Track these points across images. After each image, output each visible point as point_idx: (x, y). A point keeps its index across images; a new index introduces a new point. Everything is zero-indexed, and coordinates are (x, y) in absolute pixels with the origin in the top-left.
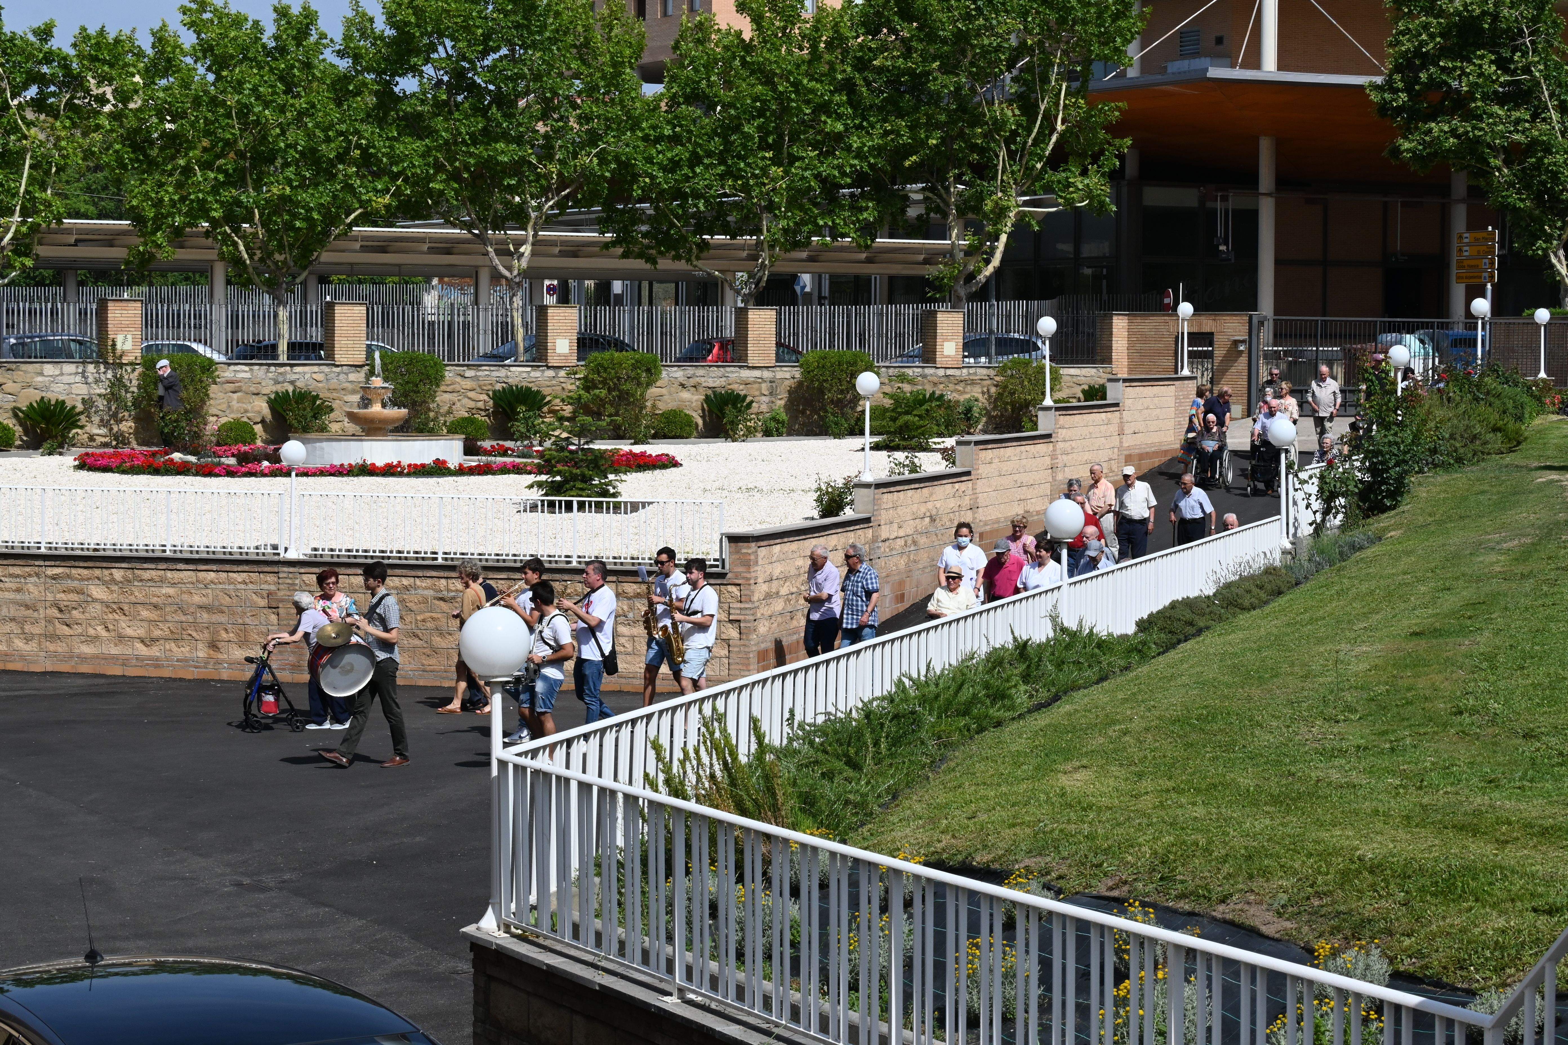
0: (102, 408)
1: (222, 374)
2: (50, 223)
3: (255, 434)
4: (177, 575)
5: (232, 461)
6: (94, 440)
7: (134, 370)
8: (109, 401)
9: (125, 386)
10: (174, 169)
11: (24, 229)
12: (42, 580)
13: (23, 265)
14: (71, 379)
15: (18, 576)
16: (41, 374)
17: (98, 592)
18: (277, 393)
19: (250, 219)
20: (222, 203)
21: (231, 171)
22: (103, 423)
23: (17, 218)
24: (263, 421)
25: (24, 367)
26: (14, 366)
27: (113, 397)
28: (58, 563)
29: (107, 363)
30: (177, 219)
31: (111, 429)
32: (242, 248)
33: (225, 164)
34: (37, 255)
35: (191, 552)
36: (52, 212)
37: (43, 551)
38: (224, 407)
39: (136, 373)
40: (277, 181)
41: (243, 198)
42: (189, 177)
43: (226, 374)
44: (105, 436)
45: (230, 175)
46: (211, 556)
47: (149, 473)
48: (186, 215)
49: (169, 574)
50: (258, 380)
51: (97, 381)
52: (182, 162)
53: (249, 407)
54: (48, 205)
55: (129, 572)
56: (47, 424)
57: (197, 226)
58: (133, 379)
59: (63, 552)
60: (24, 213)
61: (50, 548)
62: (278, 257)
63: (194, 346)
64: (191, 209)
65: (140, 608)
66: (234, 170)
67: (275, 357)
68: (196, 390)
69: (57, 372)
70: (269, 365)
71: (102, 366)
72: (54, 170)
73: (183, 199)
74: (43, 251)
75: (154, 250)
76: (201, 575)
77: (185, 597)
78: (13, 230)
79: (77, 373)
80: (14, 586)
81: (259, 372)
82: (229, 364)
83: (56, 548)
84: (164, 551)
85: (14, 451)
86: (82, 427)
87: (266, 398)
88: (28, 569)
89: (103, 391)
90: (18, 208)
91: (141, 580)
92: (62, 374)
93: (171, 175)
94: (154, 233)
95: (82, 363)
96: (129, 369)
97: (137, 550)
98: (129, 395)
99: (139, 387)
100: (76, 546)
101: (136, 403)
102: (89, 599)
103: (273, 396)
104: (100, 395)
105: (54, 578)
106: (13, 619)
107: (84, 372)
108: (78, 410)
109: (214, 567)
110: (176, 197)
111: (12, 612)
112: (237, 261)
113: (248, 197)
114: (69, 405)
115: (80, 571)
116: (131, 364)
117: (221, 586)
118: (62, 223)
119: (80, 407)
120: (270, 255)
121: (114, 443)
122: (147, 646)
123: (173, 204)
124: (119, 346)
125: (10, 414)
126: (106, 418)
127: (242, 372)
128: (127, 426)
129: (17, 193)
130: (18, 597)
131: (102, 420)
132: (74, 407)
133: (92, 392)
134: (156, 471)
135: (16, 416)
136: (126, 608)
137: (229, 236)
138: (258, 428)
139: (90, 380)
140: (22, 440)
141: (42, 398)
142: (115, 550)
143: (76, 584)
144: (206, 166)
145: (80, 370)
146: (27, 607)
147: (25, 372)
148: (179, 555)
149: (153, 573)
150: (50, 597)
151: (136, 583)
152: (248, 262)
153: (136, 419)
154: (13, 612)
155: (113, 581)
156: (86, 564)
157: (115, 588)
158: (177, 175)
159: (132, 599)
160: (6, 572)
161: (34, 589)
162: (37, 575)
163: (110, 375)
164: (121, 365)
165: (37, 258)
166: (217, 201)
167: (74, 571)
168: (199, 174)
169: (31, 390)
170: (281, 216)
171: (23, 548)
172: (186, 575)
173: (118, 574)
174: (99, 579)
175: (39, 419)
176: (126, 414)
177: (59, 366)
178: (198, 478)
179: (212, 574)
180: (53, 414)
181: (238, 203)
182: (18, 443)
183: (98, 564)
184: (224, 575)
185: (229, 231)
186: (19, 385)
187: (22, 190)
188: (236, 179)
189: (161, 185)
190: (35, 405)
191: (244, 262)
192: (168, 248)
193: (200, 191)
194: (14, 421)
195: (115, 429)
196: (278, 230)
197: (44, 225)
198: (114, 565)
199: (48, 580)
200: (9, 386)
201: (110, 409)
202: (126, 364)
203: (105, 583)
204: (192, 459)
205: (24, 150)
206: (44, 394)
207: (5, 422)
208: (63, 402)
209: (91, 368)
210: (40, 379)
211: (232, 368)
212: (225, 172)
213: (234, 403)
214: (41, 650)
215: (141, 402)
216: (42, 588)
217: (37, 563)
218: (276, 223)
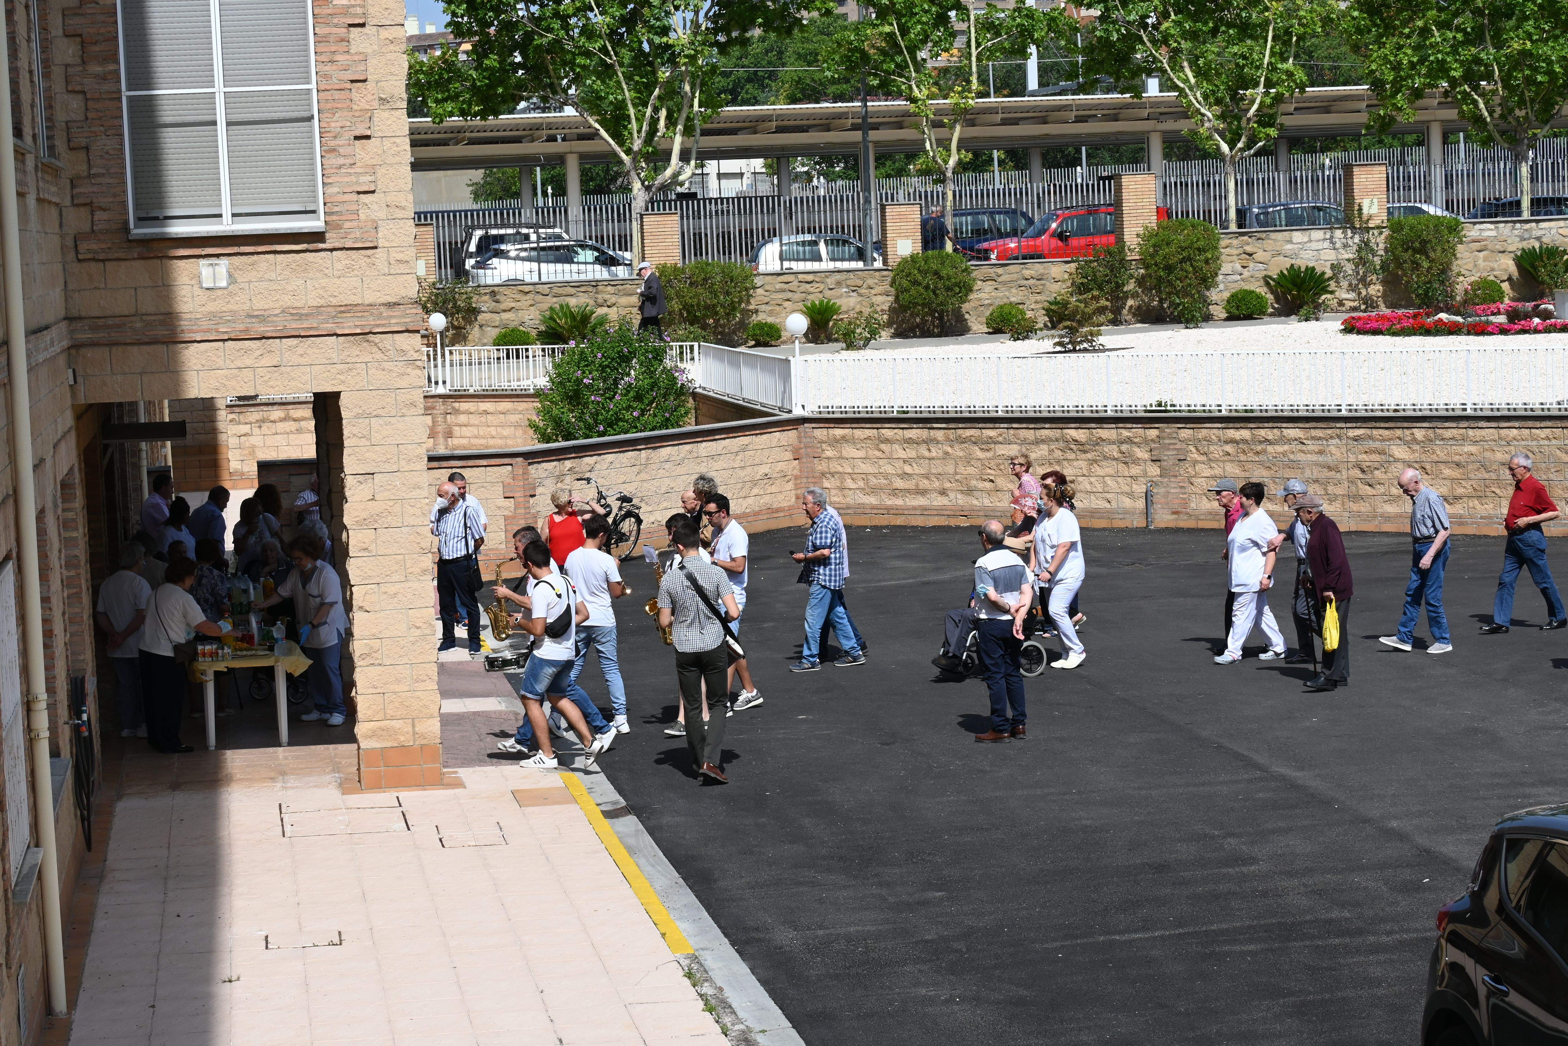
0: (1350, 272)
1: (1468, 234)
2: (1293, 92)
3: (1503, 292)
4: (1478, 432)
5: (1502, 319)
6: (1343, 305)
7: (1381, 233)
8: (1357, 266)
9: (1372, 250)
10: (1412, 32)
11: (1268, 101)
12: (1344, 442)
13: (1268, 135)
14: (1320, 245)
15: (1320, 439)
16: (1290, 242)
17: (1399, 452)
18: (1523, 250)
19: (1489, 76)
20: (1462, 63)
21: (1469, 30)
22: (1352, 288)
23: (1261, 89)
24: (1510, 279)
25: (1273, 236)
26: (1264, 235)
27: (1361, 261)
28: (1359, 425)
29: (1355, 228)
30: (1417, 81)
31: (1360, 293)
32: (1482, 106)
33: (1463, 23)
34: (1281, 125)
35: (1492, 410)
36: (1295, 81)
37: (1344, 413)
38: (1470, 266)
39: (1383, 237)
40: (1517, 36)
41: (1483, 55)
42: (1427, 38)
43: (1471, 234)
44: (1354, 301)
45: (1468, 33)
46: (1512, 413)
47: (1421, 334)
48: (1426, 76)
49: (1471, 432)
50: (1504, 238)
51: (1345, 246)
52: (1420, 23)
53: (1496, 266)
54: (1290, 74)
55: (1430, 431)
56: (1298, 291)
57: (1437, 87)
58: (1379, 242)
59: (1363, 414)
60: (1269, 84)
61: (1350, 411)
62: (1518, 112)
63: (1425, 207)
64: (1430, 70)
65: (1442, 466)
66: (1472, 29)
67: (1519, 214)
68: (1444, 250)
69: (1306, 239)
70: (1514, 222)
71: (1349, 231)
72: (1294, 39)
73: (1422, 62)
74: (1287, 121)
75: (1394, 113)
76: (1503, 432)
77: (1488, 454)
78: (1258, 101)
79: (1325, 239)
80: (1316, 448)
81: (1505, 229)
82: (1475, 223)
83: (1356, 410)
84: (1465, 410)
85: (1267, 319)
86: (1332, 292)
87: (1512, 255)
88: (1329, 432)
89: (1351, 256)
90: (1263, 79)
91: (1443, 439)
92: (1310, 241)
93: (1408, 37)
94: (1394, 95)
95: (1330, 229)
96: (1376, 232)
97: (1437, 410)
98: (1376, 259)
99: (1386, 250)
100: (1376, 407)
101: (1384, 266)
102: (1391, 459)
103: (1519, 253)
104: (1348, 260)
105: (1356, 439)
106: (1316, 481)
107: (1332, 237)
108: (1327, 276)
109: (1517, 424)
110: (1415, 59)
111: (1315, 473)
112: (1478, 120)
113: (1488, 54)
114: (1319, 270)
115: (1381, 431)
116: (1378, 227)
117: (1523, 443)
118: (1305, 92)
119: (1329, 273)
120: (1511, 111)
121: (1363, 307)
122: (1450, 504)
123: (1413, 66)
124: (1365, 211)
125: (1262, 282)
126: (1354, 282)
127: (1486, 230)
128: (1376, 290)
129: (1262, 64)
130: (1321, 459)
131: (1350, 285)
132: (1323, 273)
133: (1340, 257)
134: (1428, 332)
135: (1267, 284)
136: (1428, 467)
137: (1469, 94)
138: (1505, 286)
139: (1338, 245)
140: (1273, 308)
141: (1292, 265)
142: (1414, 410)
143: (1377, 444)
144: (1444, 26)
145: (1328, 236)
146: (1330, 468)
147: (1275, 240)
148: (1479, 413)
149: (1455, 431)
150: (1352, 458)
151: (1438, 442)
152: (1488, 119)
153: (1384, 282)
154: (1316, 475)
155: (1415, 440)
156: (1387, 425)
157: (1418, 447)
158: (1415, 37)
159: (1435, 458)
160: (1308, 435)
161: (1336, 450)
162: (1339, 437)
163: (1357, 239)
164: (1368, 229)
165: (1281, 127)
166: (1456, 61)
167: (1375, 432)
168: (1437, 34)
169: (1281, 258)
170: (1522, 71)
171: (1323, 411)
172: (1489, 433)
173: (1419, 434)
174: (1400, 439)
175: (1290, 286)
176: (1374, 277)
177: (1308, 233)
178: (1471, 337)
179: (1515, 431)
180: (1303, 280)
181: (1477, 61)
182: (1270, 310)
183: (1399, 424)
184: (1527, 431)
185: (1468, 90)
186: (1270, 254)
187: (1266, 60)
188: (1475, 38)
189: (1400, 48)
190: (1286, 272)
191: (1485, 119)
192: (1408, 111)
193: (1439, 51)
194: (1265, 289)
195: (1364, 292)
196: (1518, 85)
197: (1287, 95)
198: (1415, 425)
199: (1350, 442)
200: (1260, 255)
201: (1358, 273)
202: (1373, 228)
203: (1406, 443)
204: (1459, 319)
205: (1267, 22)
206: (1293, 262)
207: (1258, 290)
208: (1313, 269)
209: (1338, 233)
210: (1289, 246)
211: (1478, 226)
212: (1464, 31)
213: (1480, 262)
214: (1345, 510)
215: (1388, 265)
216: (1344, 450)
217: (1338, 425)
218: (1516, 78)
